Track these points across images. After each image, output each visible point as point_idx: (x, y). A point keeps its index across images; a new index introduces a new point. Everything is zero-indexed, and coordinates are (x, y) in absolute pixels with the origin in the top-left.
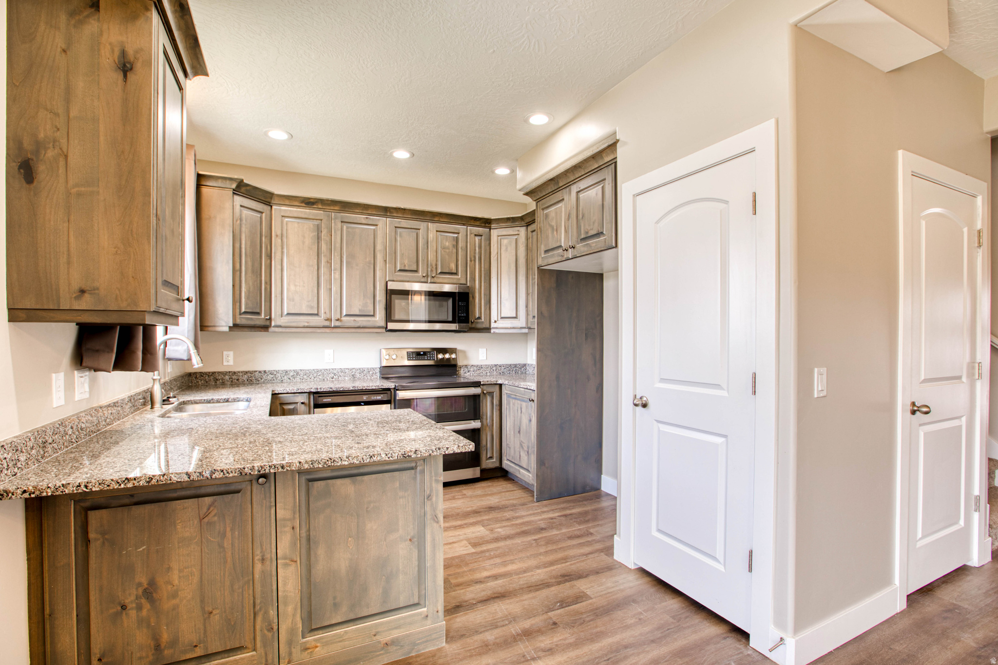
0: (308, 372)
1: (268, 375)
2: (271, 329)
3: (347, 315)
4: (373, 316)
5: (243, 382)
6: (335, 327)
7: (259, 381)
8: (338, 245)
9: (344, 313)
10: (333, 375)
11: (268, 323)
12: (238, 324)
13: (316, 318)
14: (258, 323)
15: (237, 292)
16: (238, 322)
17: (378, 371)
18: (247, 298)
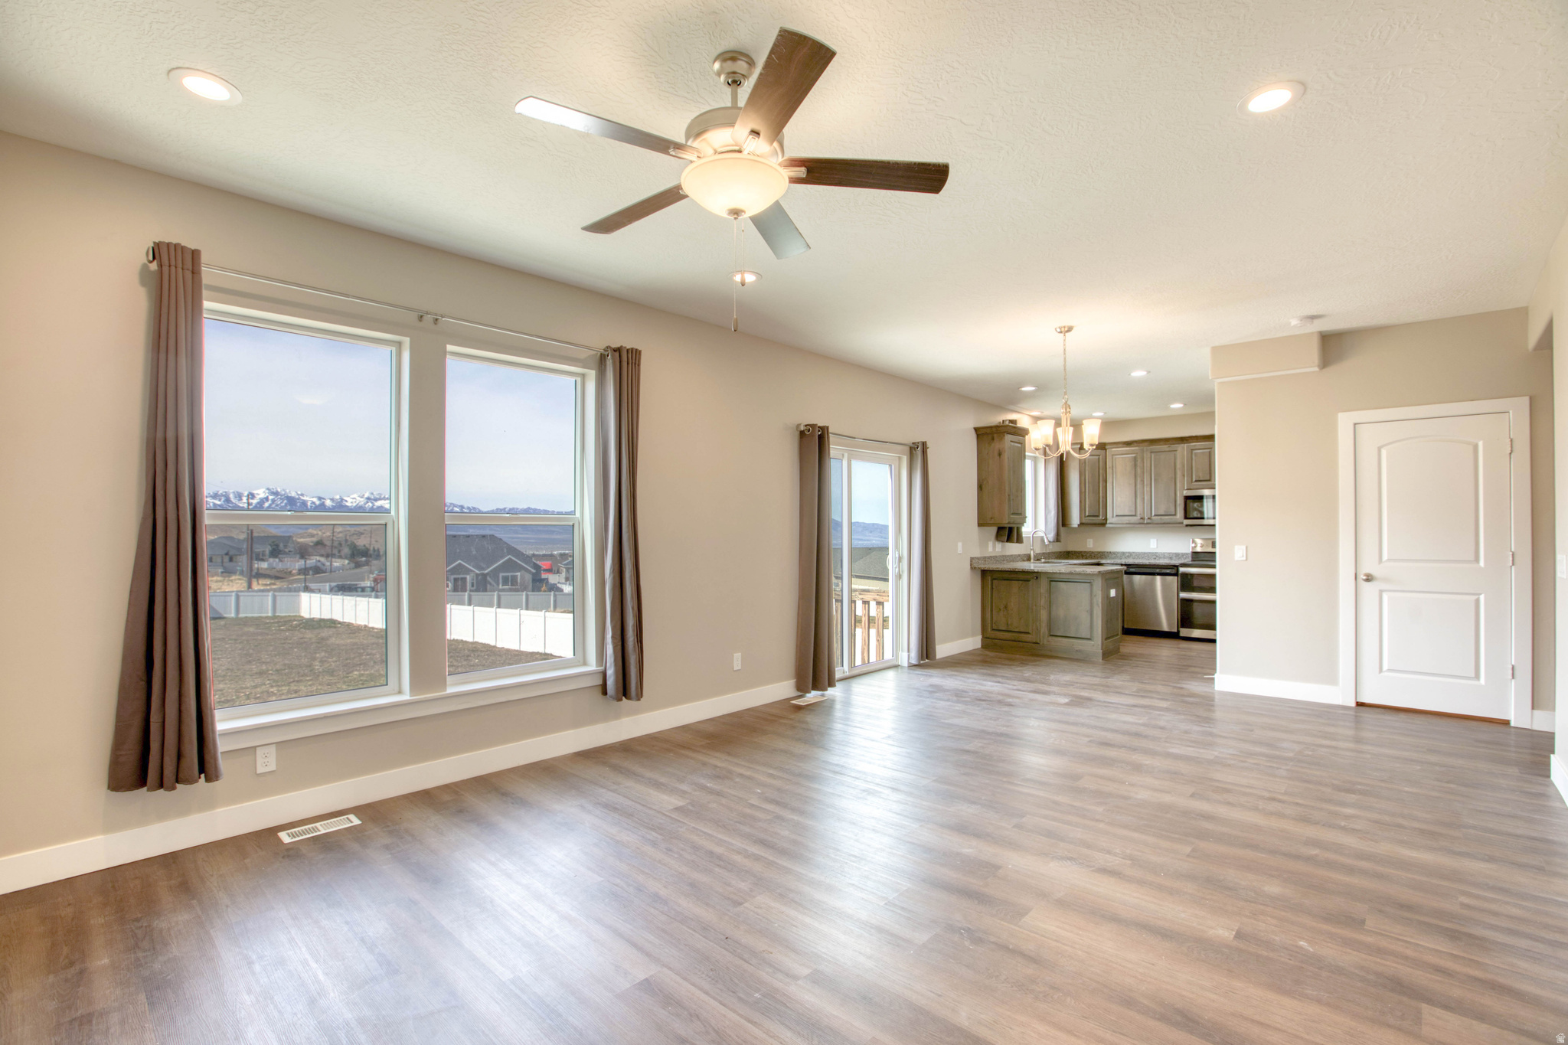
0: (1138, 554)
2: (1107, 526)
3: (1155, 515)
4: (1175, 515)
6: (1147, 523)
8: (1149, 469)
9: (1153, 514)
10: (1155, 557)
11: (1104, 522)
12: (1085, 523)
13: (1135, 518)
14: (1097, 522)
15: (1083, 504)
16: (1084, 521)
17: (1190, 555)
18: (1089, 507)
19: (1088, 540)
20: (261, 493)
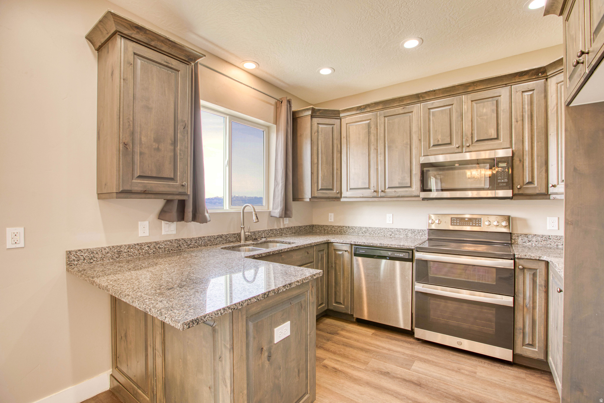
0: (374, 229)
1: (350, 230)
2: (342, 200)
3: (389, 188)
4: (410, 187)
5: (337, 232)
6: (381, 197)
7: (345, 233)
8: (382, 135)
9: (387, 187)
10: (391, 233)
11: (339, 195)
12: (317, 197)
13: (368, 191)
14: (331, 195)
15: (315, 177)
16: (316, 195)
17: (426, 232)
18: (323, 180)
19: (330, 214)
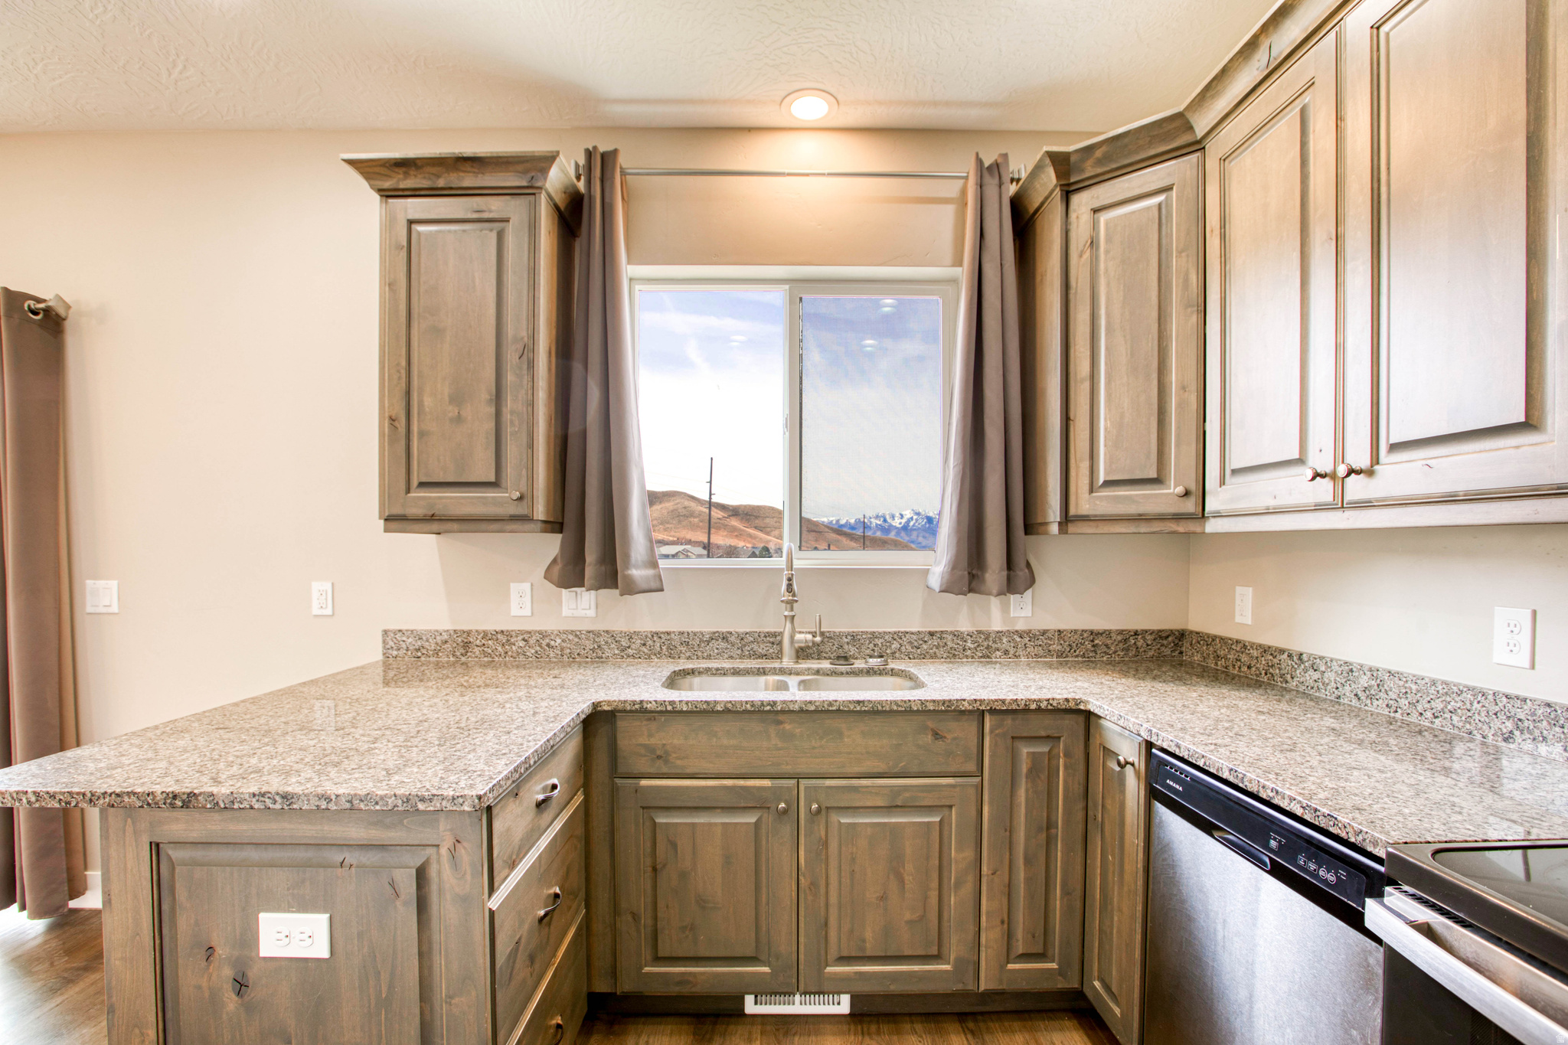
2: (1212, 526)
3: (1396, 448)
9: (1384, 444)
11: (1190, 506)
12: (1087, 516)
13: (1299, 474)
14: (1151, 508)
15: (1083, 436)
19: (1239, 590)
20: (908, 514)
